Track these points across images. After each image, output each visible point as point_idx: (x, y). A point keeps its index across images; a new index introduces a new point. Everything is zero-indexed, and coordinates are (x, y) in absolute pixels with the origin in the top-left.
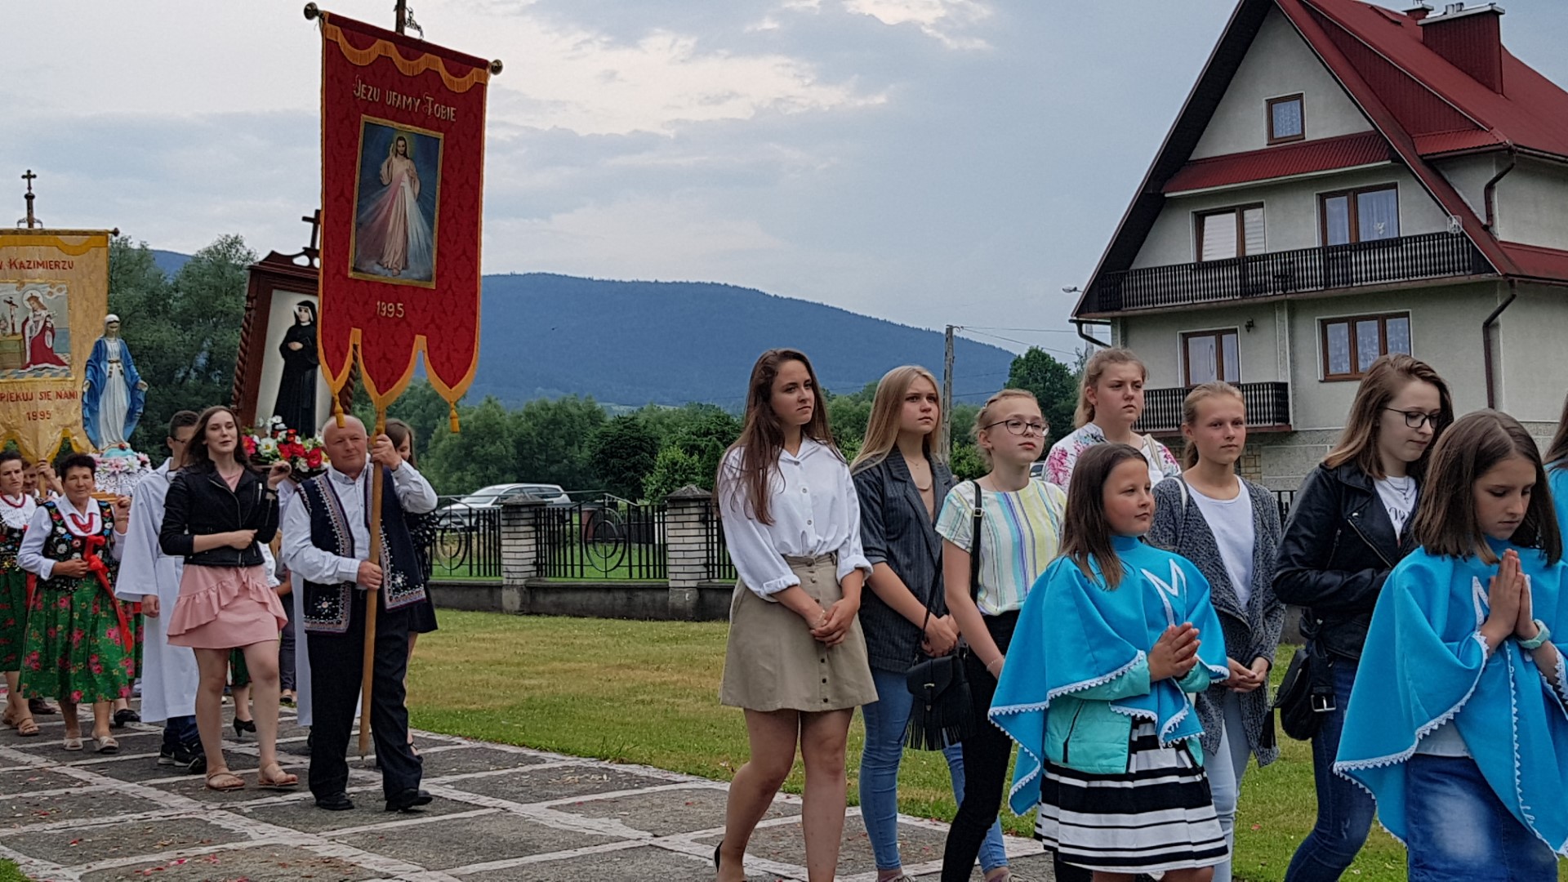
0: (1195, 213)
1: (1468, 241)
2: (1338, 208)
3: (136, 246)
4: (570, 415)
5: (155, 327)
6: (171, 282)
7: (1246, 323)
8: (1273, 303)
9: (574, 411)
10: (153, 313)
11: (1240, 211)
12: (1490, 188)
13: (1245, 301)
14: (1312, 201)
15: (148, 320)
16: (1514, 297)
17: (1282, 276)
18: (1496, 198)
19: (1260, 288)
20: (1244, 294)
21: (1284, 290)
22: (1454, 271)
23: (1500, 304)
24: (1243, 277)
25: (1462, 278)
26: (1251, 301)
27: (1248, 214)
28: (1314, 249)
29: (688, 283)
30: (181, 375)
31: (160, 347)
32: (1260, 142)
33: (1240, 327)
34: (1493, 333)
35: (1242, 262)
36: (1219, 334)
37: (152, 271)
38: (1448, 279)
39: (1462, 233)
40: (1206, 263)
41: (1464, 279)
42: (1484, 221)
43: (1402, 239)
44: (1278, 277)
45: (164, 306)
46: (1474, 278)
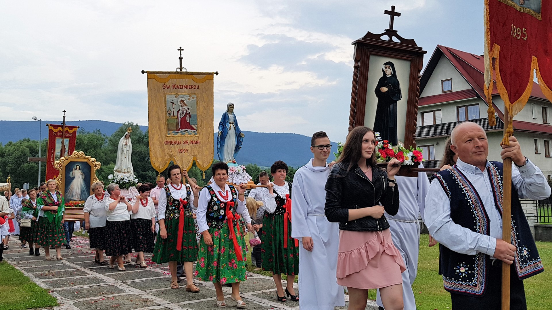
0: (421, 112)
1: (500, 120)
2: (462, 110)
3: (135, 124)
4: (251, 169)
5: (140, 146)
6: (144, 134)
7: (436, 143)
8: (444, 137)
9: (252, 168)
10: (139, 142)
11: (434, 112)
13: (436, 137)
14: (455, 109)
15: (138, 145)
17: (446, 130)
19: (441, 133)
20: (436, 135)
21: (447, 133)
22: (496, 128)
24: (435, 130)
26: (437, 137)
27: (436, 112)
28: (455, 122)
29: (284, 133)
30: (147, 159)
31: (141, 151)
32: (440, 92)
33: (435, 144)
35: (435, 126)
36: (429, 146)
37: (139, 131)
38: (494, 130)
39: (498, 118)
40: (425, 126)
41: (499, 130)
43: (480, 119)
44: (445, 130)
45: (142, 140)
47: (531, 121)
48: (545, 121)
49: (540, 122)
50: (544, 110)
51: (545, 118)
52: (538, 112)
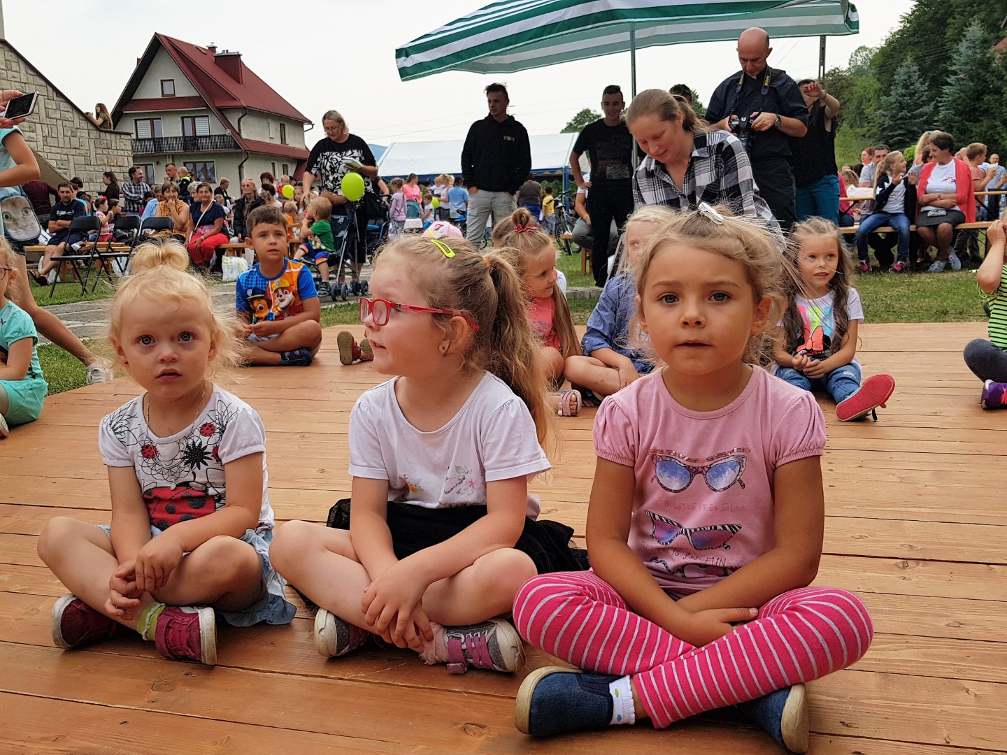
0: (134, 120)
1: (233, 138)
2: (188, 122)
7: (156, 162)
8: (166, 156)
11: (152, 120)
12: (239, 120)
13: (156, 154)
14: (179, 119)
16: (248, 158)
18: (241, 124)
19: (162, 149)
20: (156, 151)
21: (170, 151)
22: (228, 148)
23: (244, 159)
24: (155, 145)
25: (231, 150)
26: (158, 154)
27: (154, 121)
28: (180, 137)
32: (160, 96)
33: (154, 163)
34: (242, 169)
35: (153, 139)
38: (227, 150)
39: (230, 135)
40: (139, 139)
42: (238, 131)
43: (211, 136)
44: (167, 146)
46: (236, 151)
47: (268, 141)
48: (283, 139)
49: (277, 141)
50: (282, 126)
51: (283, 137)
52: (276, 129)
